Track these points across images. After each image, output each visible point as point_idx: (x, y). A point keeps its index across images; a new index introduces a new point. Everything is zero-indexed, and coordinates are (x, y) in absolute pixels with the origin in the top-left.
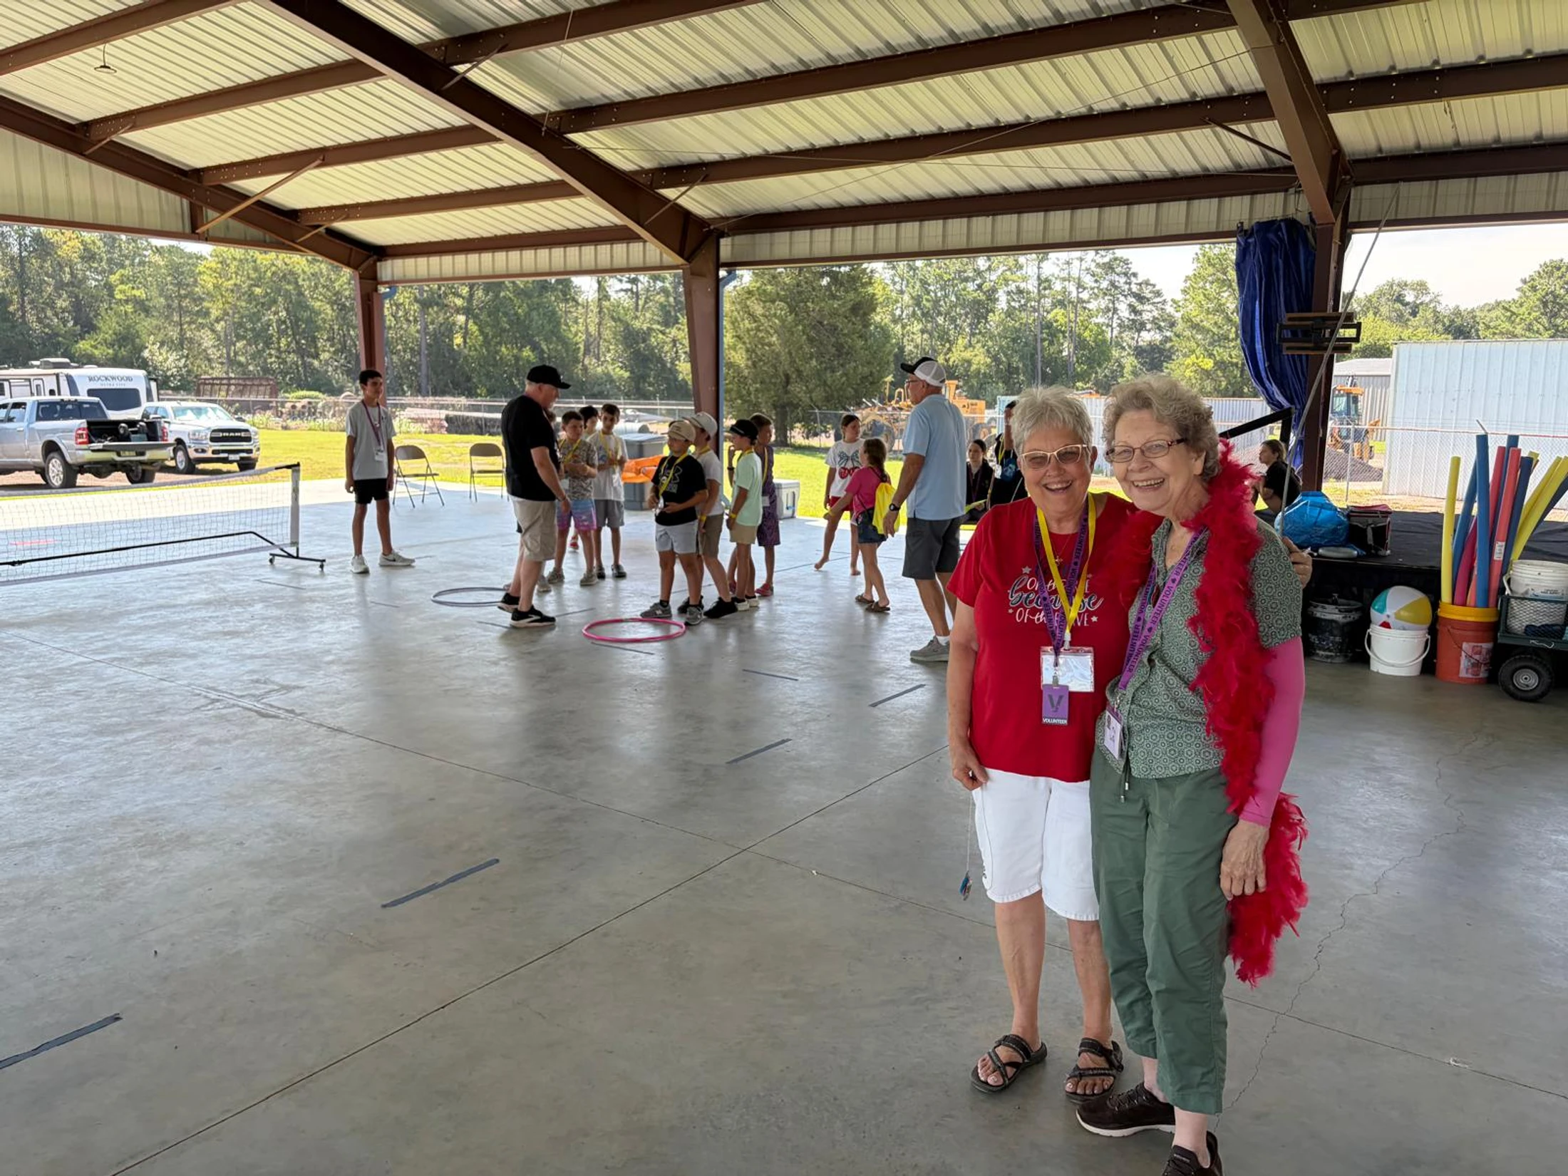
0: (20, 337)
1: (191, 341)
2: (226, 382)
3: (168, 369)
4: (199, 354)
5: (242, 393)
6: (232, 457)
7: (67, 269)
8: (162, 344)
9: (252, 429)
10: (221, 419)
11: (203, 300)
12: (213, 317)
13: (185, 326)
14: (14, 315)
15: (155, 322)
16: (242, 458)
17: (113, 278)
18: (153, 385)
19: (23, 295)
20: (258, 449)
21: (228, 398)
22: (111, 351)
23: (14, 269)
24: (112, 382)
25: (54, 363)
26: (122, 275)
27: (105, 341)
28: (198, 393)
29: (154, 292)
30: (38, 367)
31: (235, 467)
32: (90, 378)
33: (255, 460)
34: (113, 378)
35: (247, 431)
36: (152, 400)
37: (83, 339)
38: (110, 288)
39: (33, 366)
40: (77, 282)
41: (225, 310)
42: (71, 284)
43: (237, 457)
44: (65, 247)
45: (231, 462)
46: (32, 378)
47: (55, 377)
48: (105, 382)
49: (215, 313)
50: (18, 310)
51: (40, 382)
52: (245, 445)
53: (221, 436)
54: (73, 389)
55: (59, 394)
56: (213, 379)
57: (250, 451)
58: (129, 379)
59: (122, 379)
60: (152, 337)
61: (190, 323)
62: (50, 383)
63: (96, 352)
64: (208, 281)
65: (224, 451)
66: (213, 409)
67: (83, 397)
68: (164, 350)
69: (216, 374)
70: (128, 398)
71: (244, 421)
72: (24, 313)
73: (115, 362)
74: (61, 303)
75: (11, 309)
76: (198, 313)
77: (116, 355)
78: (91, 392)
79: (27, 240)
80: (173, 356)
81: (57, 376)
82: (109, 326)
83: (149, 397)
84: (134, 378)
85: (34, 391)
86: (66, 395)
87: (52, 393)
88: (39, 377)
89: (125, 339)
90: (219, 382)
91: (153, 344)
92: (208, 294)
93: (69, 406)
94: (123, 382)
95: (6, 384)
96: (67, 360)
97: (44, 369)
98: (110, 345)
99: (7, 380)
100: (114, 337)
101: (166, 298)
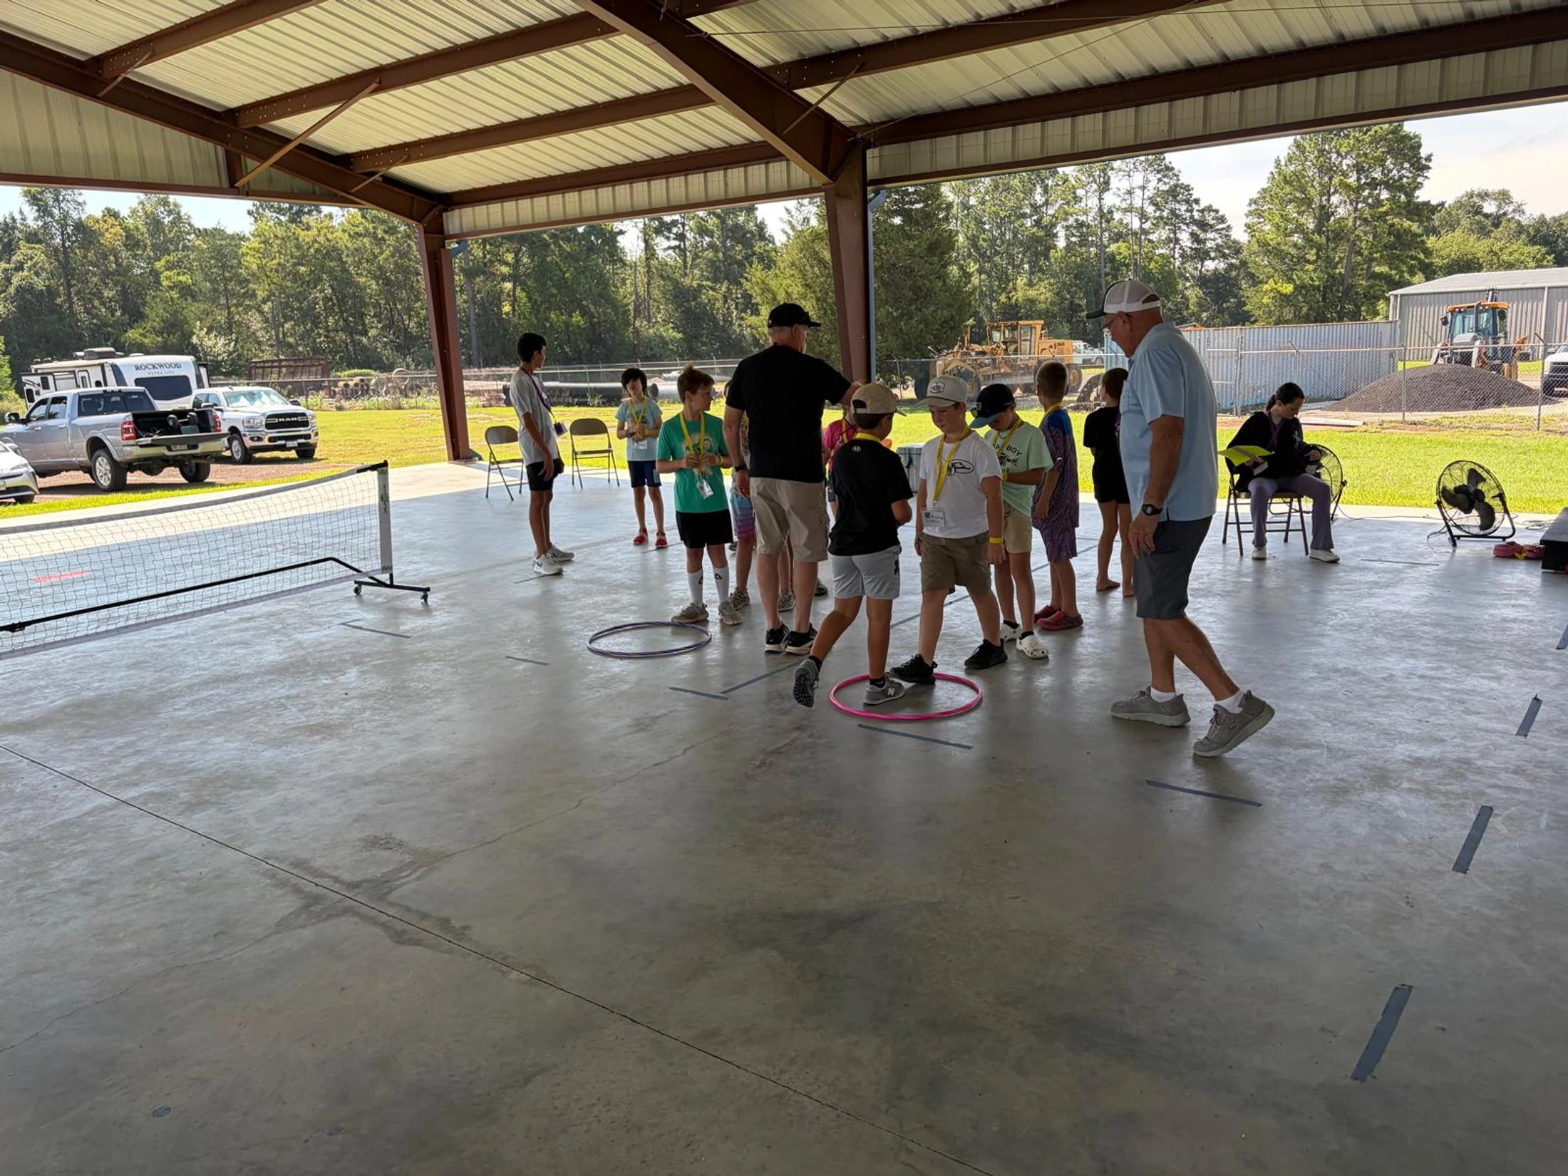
0: (69, 330)
1: (239, 324)
2: (275, 365)
3: (219, 355)
4: (249, 337)
5: (293, 374)
6: (290, 444)
7: (112, 258)
8: (210, 328)
9: (308, 412)
10: (273, 403)
11: (248, 281)
12: (260, 298)
13: (233, 309)
14: (61, 306)
15: (202, 307)
16: (300, 444)
17: (159, 265)
18: (203, 371)
19: (69, 286)
20: (317, 434)
21: (280, 380)
22: (160, 339)
23: (57, 260)
24: (159, 370)
25: (99, 353)
26: (168, 261)
27: (154, 328)
28: (250, 377)
29: (199, 276)
30: (82, 358)
31: (293, 454)
32: (136, 367)
33: (314, 446)
34: (161, 366)
35: (303, 414)
36: (203, 387)
37: (131, 328)
38: (156, 274)
39: (77, 358)
40: (124, 271)
41: (270, 291)
42: (117, 272)
43: (294, 443)
44: (107, 235)
46: (77, 370)
47: (99, 368)
48: (153, 371)
49: (261, 294)
50: (65, 301)
51: (85, 374)
52: (302, 431)
53: (276, 421)
54: (120, 379)
55: (106, 385)
56: (264, 362)
57: (308, 437)
58: (177, 365)
59: (170, 366)
60: (199, 323)
61: (237, 306)
62: (96, 375)
63: (146, 341)
64: (252, 262)
65: (281, 438)
66: (268, 394)
67: (131, 387)
68: (212, 336)
69: (266, 356)
70: (178, 386)
71: (299, 405)
72: (72, 303)
73: (165, 349)
74: (108, 293)
75: (59, 301)
76: (245, 295)
77: (165, 342)
78: (138, 382)
79: (69, 230)
80: (222, 341)
81: (102, 366)
82: (156, 313)
83: (200, 384)
84: (183, 365)
85: (80, 382)
86: (112, 386)
87: (98, 384)
88: (84, 368)
89: (173, 325)
90: (270, 364)
91: (201, 329)
92: (253, 275)
93: (134, 397)
94: (171, 369)
95: (50, 378)
96: (112, 349)
97: (89, 359)
98: (159, 333)
99: (51, 373)
100: (162, 324)
101: (211, 282)
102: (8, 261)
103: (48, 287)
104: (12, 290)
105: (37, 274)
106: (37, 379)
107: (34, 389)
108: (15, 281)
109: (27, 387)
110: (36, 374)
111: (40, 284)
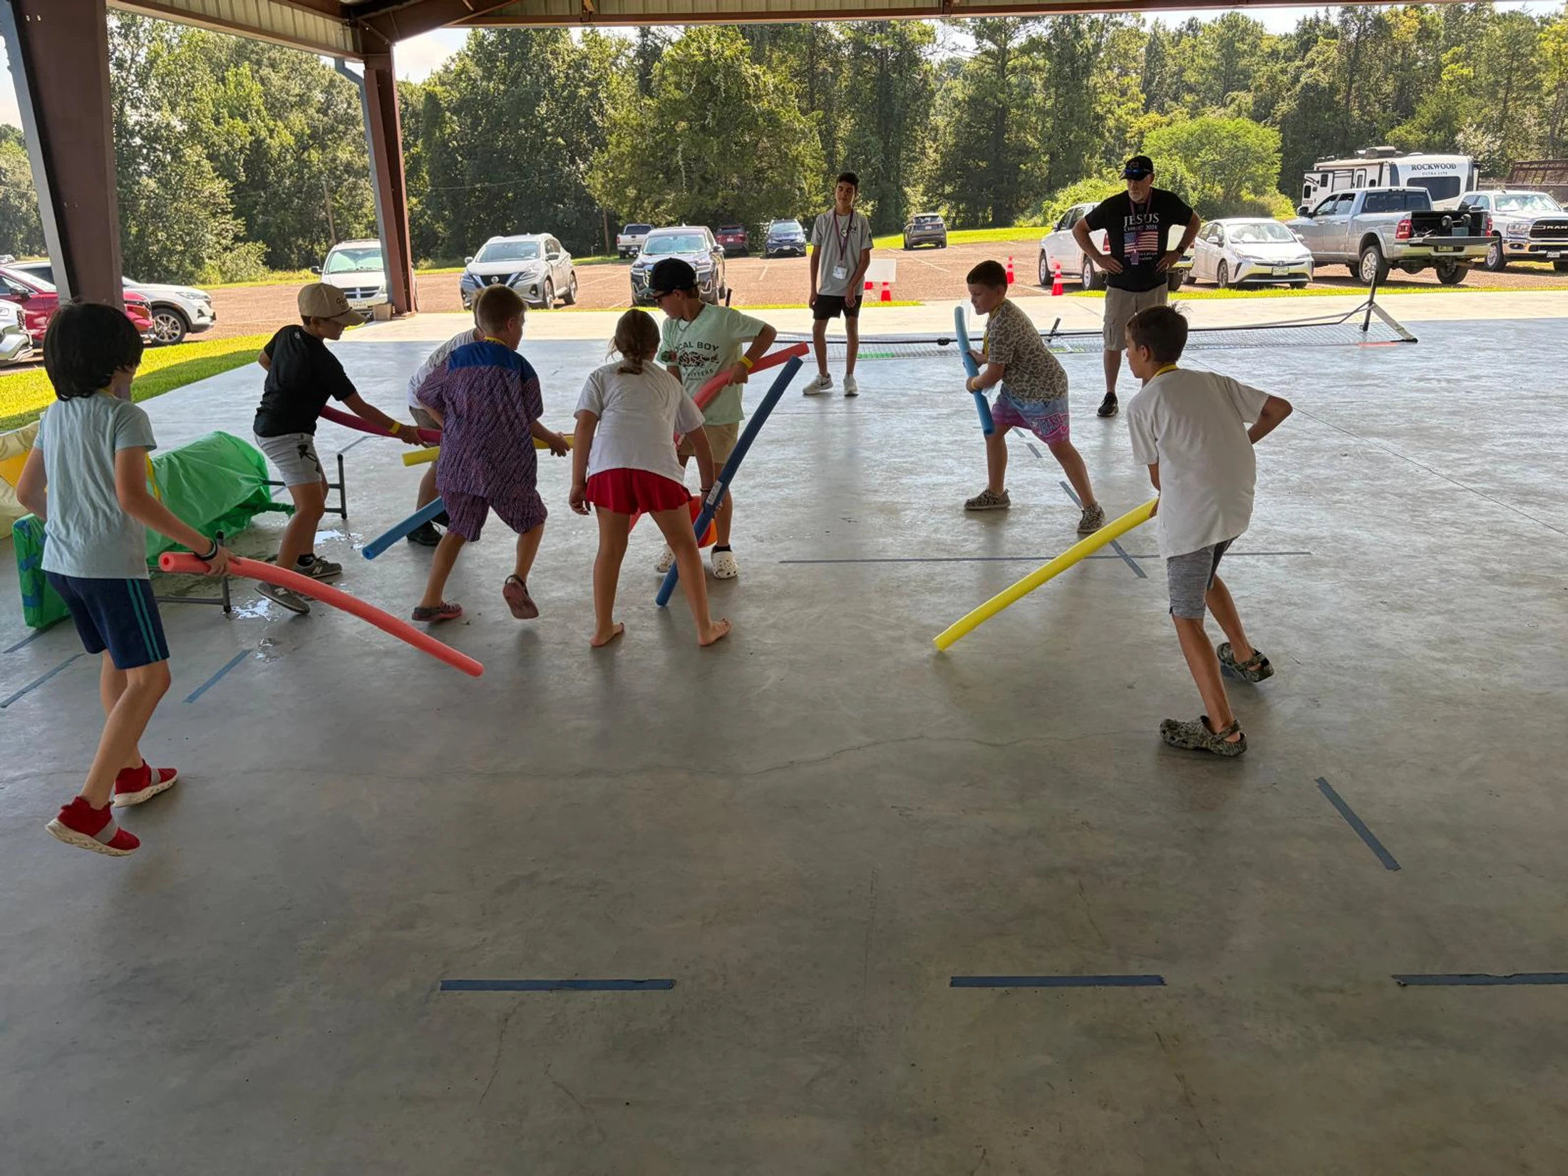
0: (1340, 126)
1: (1512, 120)
2: (1542, 167)
3: (1480, 153)
4: (1519, 133)
5: (1561, 177)
6: (1551, 254)
7: (1400, 52)
8: (1479, 126)
10: (1545, 208)
11: (1536, 70)
12: (1545, 89)
13: (1510, 103)
14: (1338, 103)
15: (1477, 101)
16: (1562, 256)
17: (1445, 57)
18: (1476, 172)
19: (1352, 82)
21: (1543, 184)
22: (1425, 136)
23: (1349, 57)
24: (1435, 170)
25: (1379, 152)
26: (1456, 54)
27: (1421, 125)
28: (1510, 179)
29: (1483, 68)
30: (1363, 156)
31: (1550, 266)
32: (1413, 166)
34: (1437, 166)
36: (1472, 190)
37: (1399, 124)
38: (1439, 68)
39: (1358, 156)
40: (1408, 64)
41: (1560, 80)
42: (1401, 67)
43: (1556, 254)
44: (1402, 28)
45: (1548, 260)
46: (1356, 169)
47: (1378, 166)
48: (1428, 171)
49: (1547, 85)
50: (1343, 99)
51: (1362, 173)
53: (1543, 229)
54: (1394, 179)
55: (1379, 185)
56: (1531, 163)
58: (1453, 166)
59: (1446, 166)
60: (1469, 120)
61: (1516, 99)
62: (1373, 174)
63: (1411, 138)
64: (1549, 47)
65: (1542, 247)
66: (1541, 198)
67: (1403, 186)
68: (1479, 133)
69: (1532, 157)
70: (1446, 187)
72: (1348, 102)
73: (1428, 148)
74: (1388, 88)
75: (1337, 98)
76: (1527, 88)
77: (1428, 140)
78: (1412, 182)
79: (1368, 23)
80: (1489, 138)
81: (1381, 165)
82: (1427, 109)
83: (1469, 188)
84: (1457, 165)
85: (1355, 181)
86: (1386, 186)
87: (1372, 183)
88: (1363, 167)
89: (1441, 122)
90: (1536, 166)
91: (1471, 125)
92: (1547, 64)
93: (1395, 197)
94: (1446, 170)
95: (1330, 176)
96: (1392, 148)
97: (1369, 158)
98: (1425, 129)
99: (1332, 171)
100: (1431, 120)
101: (1496, 73)
102: (1302, 60)
103: (1331, 85)
104: (1298, 88)
105: (1325, 71)
106: (1318, 177)
107: (1312, 186)
108: (1303, 80)
109: (1307, 184)
110: (1318, 171)
111: (1325, 80)
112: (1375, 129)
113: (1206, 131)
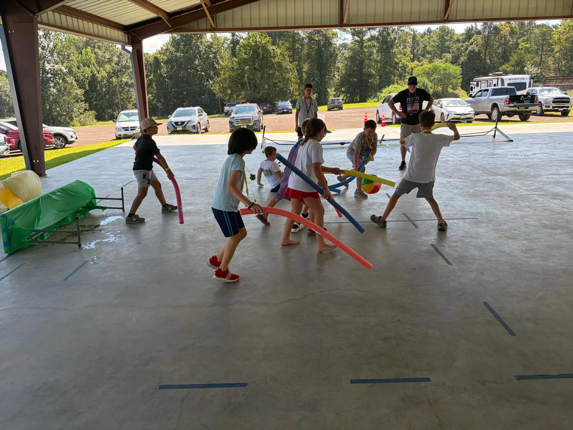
0: (482, 65)
1: (544, 62)
2: (556, 78)
3: (533, 74)
4: (547, 67)
5: (562, 82)
6: (560, 109)
7: (503, 39)
8: (532, 65)
9: (570, 98)
10: (557, 93)
11: (552, 45)
12: (555, 51)
13: (543, 56)
14: (482, 57)
15: (531, 55)
16: (564, 110)
17: (520, 40)
18: (532, 80)
19: (486, 49)
20: (572, 106)
21: (556, 84)
22: (513, 68)
23: (485, 41)
24: (517, 80)
25: (497, 74)
26: (523, 39)
28: (544, 83)
29: (533, 44)
30: (491, 76)
31: (560, 113)
32: (509, 79)
33: (570, 111)
34: (518, 79)
35: (568, 98)
36: (531, 87)
37: (504, 64)
38: (518, 44)
39: (489, 76)
40: (506, 43)
41: (560, 48)
42: (504, 44)
43: (562, 109)
44: (504, 30)
45: (559, 111)
46: (489, 80)
47: (497, 79)
48: (515, 80)
50: (483, 55)
51: (491, 81)
52: (566, 105)
53: (557, 100)
54: (503, 83)
55: (497, 86)
56: (551, 77)
57: (568, 107)
58: (523, 79)
59: (521, 79)
60: (529, 62)
61: (545, 55)
62: (495, 82)
63: (508, 69)
64: (556, 37)
65: (557, 107)
66: (555, 90)
67: (506, 86)
68: (532, 67)
69: (552, 75)
70: (522, 86)
71: (567, 94)
72: (485, 57)
73: (514, 73)
74: (500, 51)
75: (481, 55)
76: (549, 51)
77: (514, 70)
78: (509, 84)
79: (492, 29)
80: (536, 69)
82: (514, 59)
83: (530, 87)
84: (525, 78)
85: (489, 85)
86: (500, 86)
87: (495, 85)
88: (491, 80)
89: (519, 63)
90: (553, 78)
91: (529, 64)
92: (556, 43)
93: (503, 90)
95: (480, 83)
96: (502, 73)
97: (493, 76)
98: (513, 66)
99: (480, 81)
100: (515, 63)
101: (538, 46)
102: (468, 42)
103: (479, 50)
104: (467, 52)
105: (477, 46)
106: (475, 83)
107: (473, 87)
108: (469, 48)
109: (471, 86)
110: (475, 81)
111: (477, 49)
112: (495, 66)
113: (435, 68)
